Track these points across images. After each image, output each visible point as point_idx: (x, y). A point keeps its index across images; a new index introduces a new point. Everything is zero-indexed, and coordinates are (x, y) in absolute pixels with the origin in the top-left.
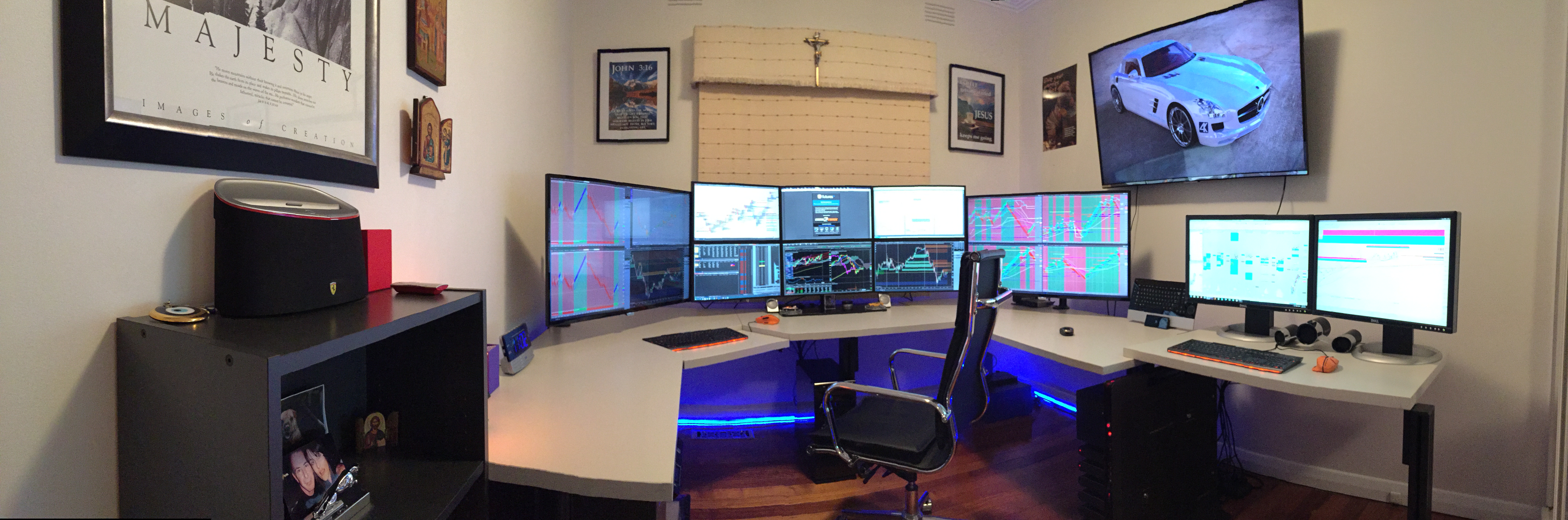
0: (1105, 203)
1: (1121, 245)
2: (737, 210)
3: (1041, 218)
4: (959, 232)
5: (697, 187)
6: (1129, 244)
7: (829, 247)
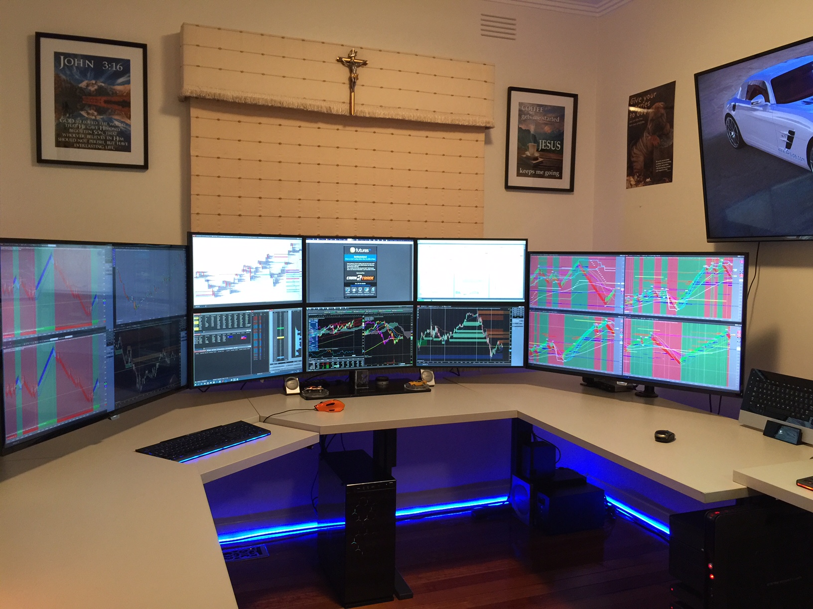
0: (711, 268)
1: (733, 323)
2: (250, 268)
3: (623, 283)
4: (518, 294)
5: (197, 241)
6: (744, 323)
7: (362, 311)
